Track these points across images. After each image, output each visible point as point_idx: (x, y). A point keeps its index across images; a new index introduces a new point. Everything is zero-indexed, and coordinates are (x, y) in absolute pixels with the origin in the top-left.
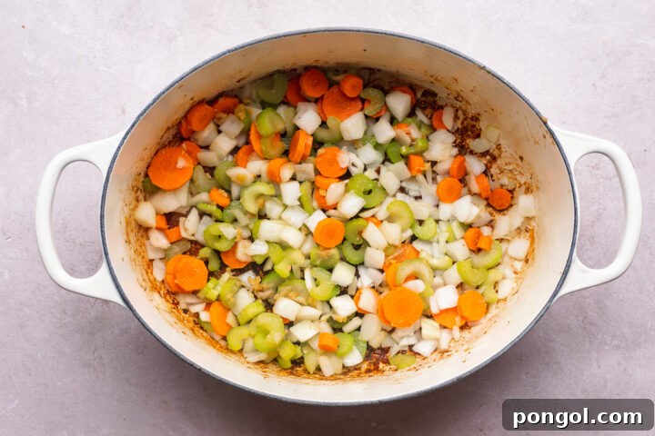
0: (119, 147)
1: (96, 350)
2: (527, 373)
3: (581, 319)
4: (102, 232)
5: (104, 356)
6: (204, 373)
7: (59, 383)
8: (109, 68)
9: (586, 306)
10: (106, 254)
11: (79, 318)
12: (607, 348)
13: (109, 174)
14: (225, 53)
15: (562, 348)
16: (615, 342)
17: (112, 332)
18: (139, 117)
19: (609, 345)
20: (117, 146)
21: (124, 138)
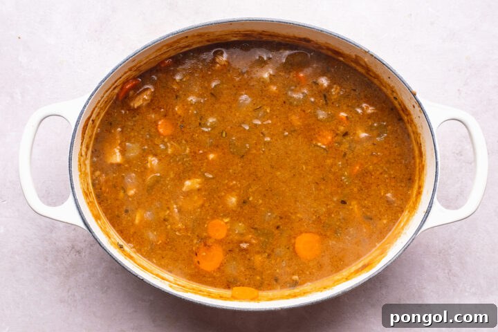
0: (85, 106)
3: (446, 271)
4: (70, 171)
5: (76, 294)
6: (145, 282)
9: (451, 261)
10: (73, 188)
11: (57, 264)
12: (467, 294)
13: (76, 126)
14: (168, 36)
15: (432, 294)
16: (473, 290)
18: (101, 83)
19: (468, 292)
21: (89, 99)
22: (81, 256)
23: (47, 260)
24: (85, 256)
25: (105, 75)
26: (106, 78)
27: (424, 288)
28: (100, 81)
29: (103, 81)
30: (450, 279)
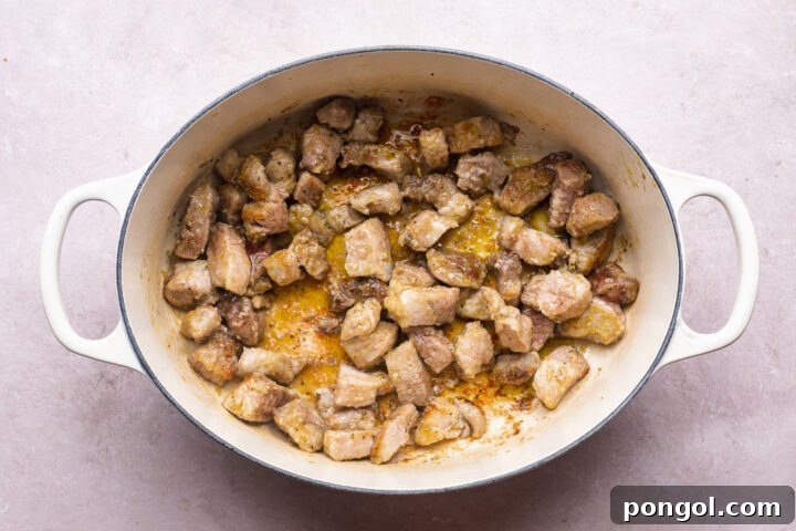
0: (140, 185)
1: (100, 440)
2: (617, 451)
3: (679, 383)
7: (58, 483)
8: (108, 104)
9: (684, 367)
10: (123, 311)
11: (79, 402)
12: (712, 417)
13: (127, 215)
14: (266, 75)
15: (658, 418)
16: (721, 409)
17: (120, 419)
18: (164, 149)
19: (714, 413)
20: (138, 183)
21: (147, 174)
22: (115, 388)
23: (63, 398)
24: (121, 388)
25: (171, 137)
26: (171, 142)
27: (646, 411)
28: (162, 146)
29: (167, 146)
30: (684, 394)
